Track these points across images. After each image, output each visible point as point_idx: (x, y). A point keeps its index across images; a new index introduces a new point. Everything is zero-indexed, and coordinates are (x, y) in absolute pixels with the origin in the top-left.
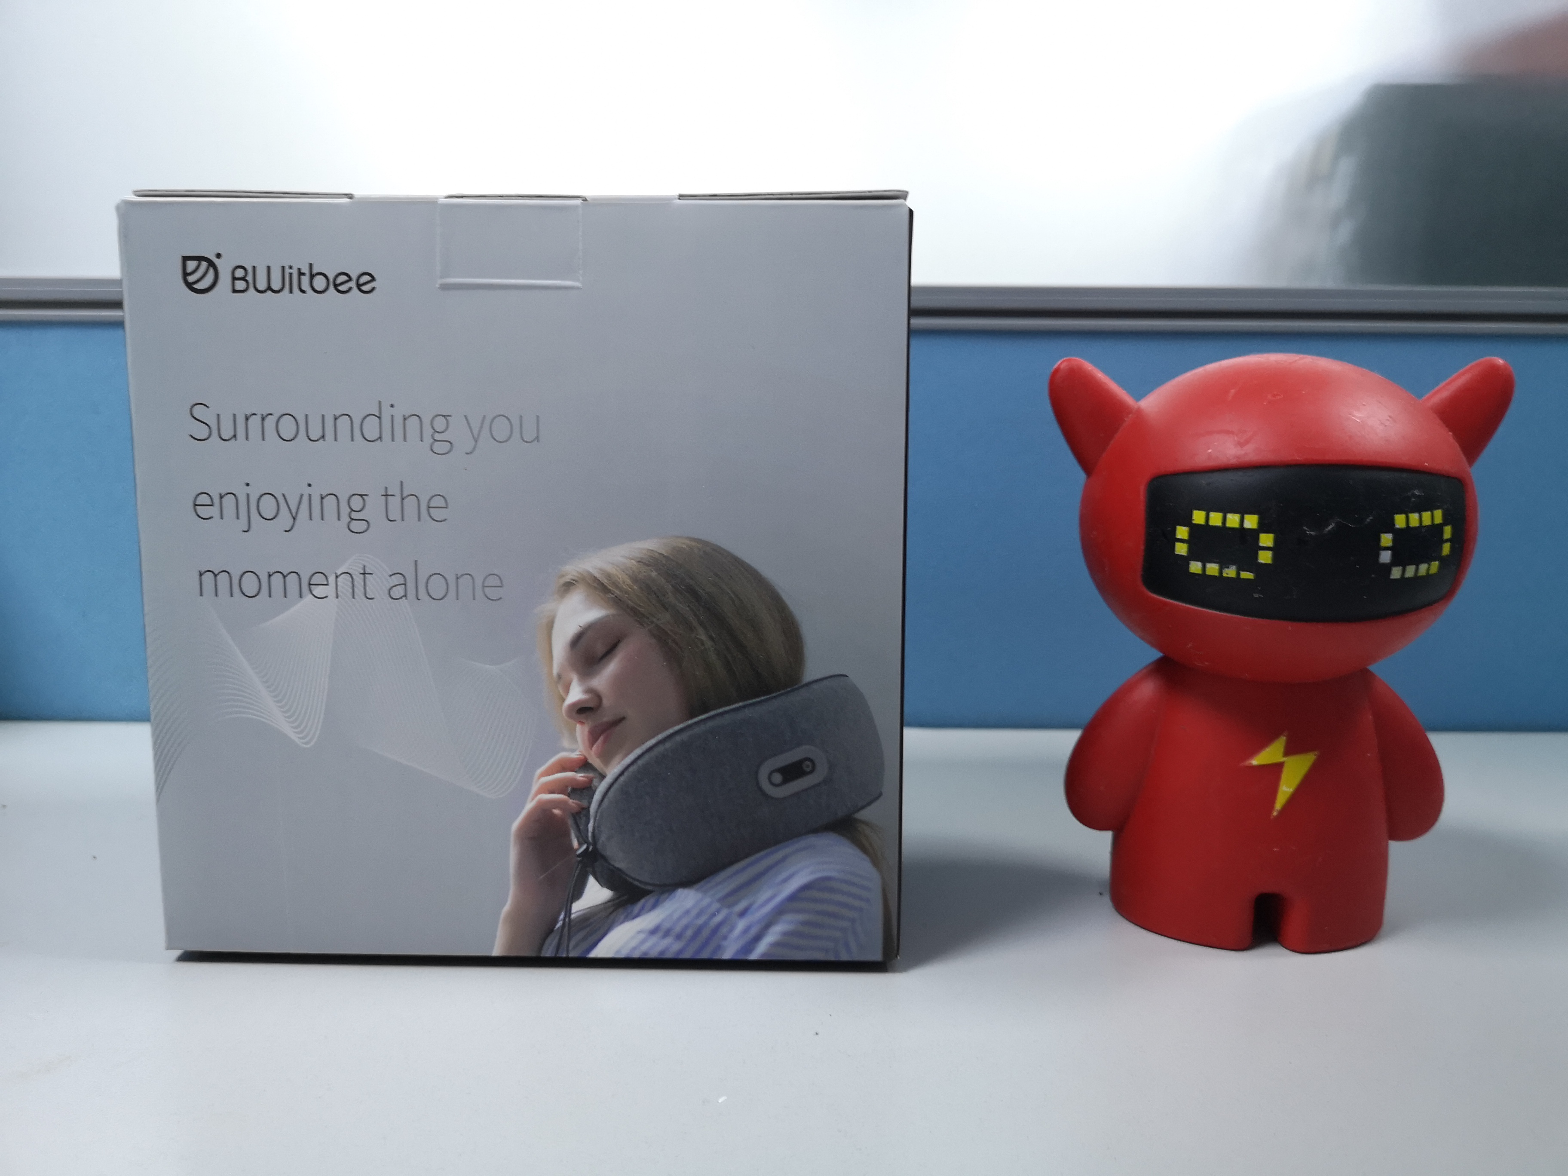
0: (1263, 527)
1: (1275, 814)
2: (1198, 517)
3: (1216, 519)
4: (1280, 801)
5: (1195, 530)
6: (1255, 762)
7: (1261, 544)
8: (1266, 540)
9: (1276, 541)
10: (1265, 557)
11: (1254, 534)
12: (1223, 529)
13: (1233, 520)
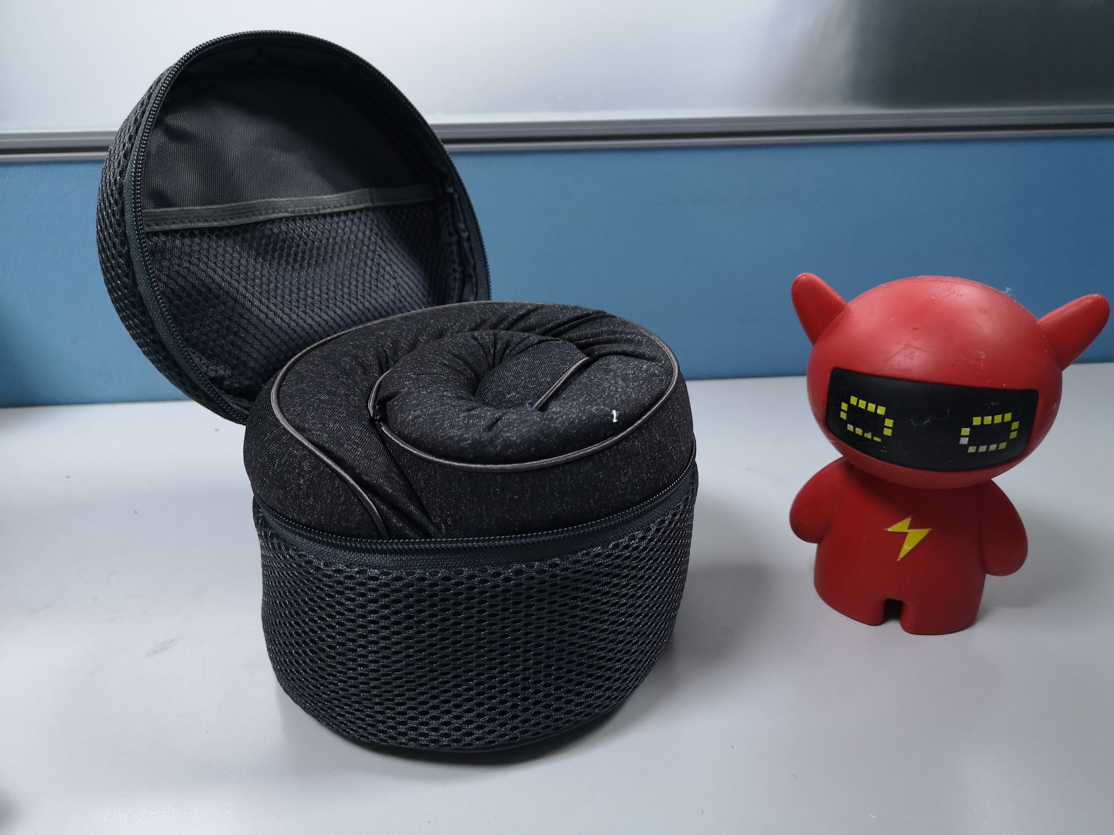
0: (888, 415)
1: (899, 560)
2: (853, 400)
3: (862, 404)
4: (902, 555)
5: (850, 406)
6: (890, 530)
7: (886, 424)
8: (889, 423)
9: (894, 424)
10: (888, 432)
11: (882, 418)
12: (865, 411)
13: (871, 407)
